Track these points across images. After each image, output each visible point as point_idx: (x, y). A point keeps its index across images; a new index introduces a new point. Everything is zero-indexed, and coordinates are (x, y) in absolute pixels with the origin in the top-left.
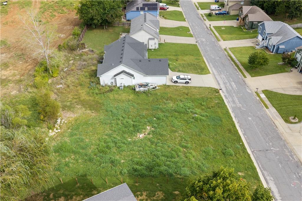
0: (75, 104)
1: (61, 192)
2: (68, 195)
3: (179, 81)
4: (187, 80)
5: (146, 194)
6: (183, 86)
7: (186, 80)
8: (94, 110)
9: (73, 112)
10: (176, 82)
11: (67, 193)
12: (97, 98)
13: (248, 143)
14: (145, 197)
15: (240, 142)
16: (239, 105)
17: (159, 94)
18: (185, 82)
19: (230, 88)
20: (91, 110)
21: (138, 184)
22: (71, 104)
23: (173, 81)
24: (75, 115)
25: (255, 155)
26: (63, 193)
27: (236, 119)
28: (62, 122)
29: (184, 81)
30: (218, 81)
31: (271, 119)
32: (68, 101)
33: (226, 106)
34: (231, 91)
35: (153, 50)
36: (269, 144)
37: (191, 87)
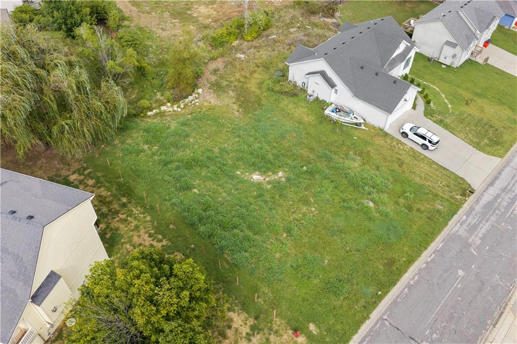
0: (233, 88)
1: (99, 174)
2: (101, 182)
3: (411, 135)
4: (427, 143)
5: (165, 244)
6: (412, 148)
7: (426, 140)
8: (243, 110)
9: (219, 96)
10: (405, 135)
11: (102, 179)
12: (265, 94)
13: (395, 303)
14: (160, 246)
15: (380, 290)
16: (475, 239)
17: (355, 138)
18: (422, 143)
19: (505, 204)
20: (240, 106)
21: (174, 227)
22: (227, 85)
23: (401, 131)
24: (216, 103)
25: (378, 325)
26: (98, 177)
27: (433, 255)
28: (193, 102)
29: (421, 141)
30: (496, 178)
31: (507, 304)
32: (228, 79)
33: (446, 224)
34: (498, 208)
35: (444, 67)
36: (431, 334)
37: (426, 157)
